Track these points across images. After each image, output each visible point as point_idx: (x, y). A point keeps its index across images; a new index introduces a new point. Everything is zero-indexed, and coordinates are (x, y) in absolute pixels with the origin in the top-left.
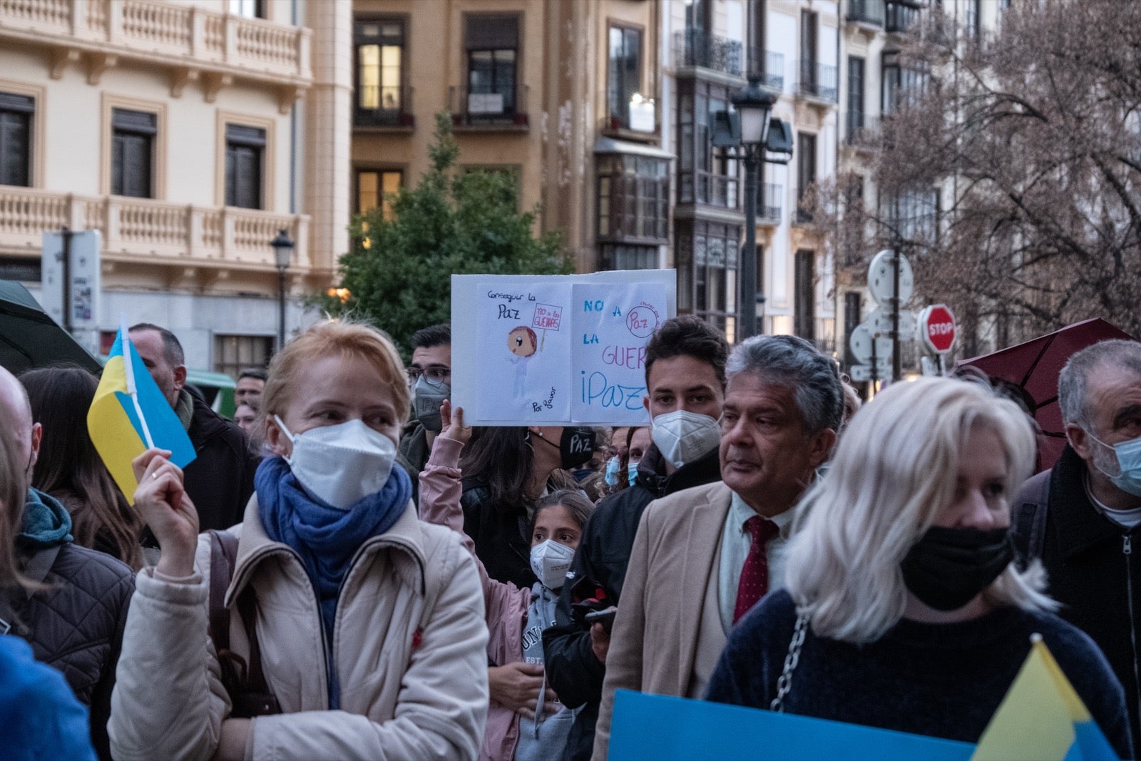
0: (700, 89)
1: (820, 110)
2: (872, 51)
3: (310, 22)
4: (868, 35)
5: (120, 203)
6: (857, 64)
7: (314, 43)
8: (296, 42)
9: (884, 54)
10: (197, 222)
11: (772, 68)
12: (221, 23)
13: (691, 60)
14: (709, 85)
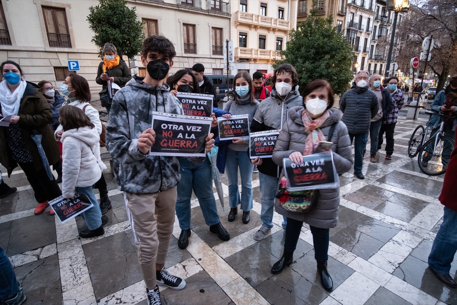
0: (351, 31)
1: (369, 34)
2: (378, 25)
3: (291, 20)
4: (378, 22)
5: (260, 50)
6: (375, 27)
7: (291, 24)
8: (288, 23)
9: (380, 25)
10: (271, 53)
11: (362, 27)
12: (276, 20)
13: (350, 26)
14: (352, 30)
